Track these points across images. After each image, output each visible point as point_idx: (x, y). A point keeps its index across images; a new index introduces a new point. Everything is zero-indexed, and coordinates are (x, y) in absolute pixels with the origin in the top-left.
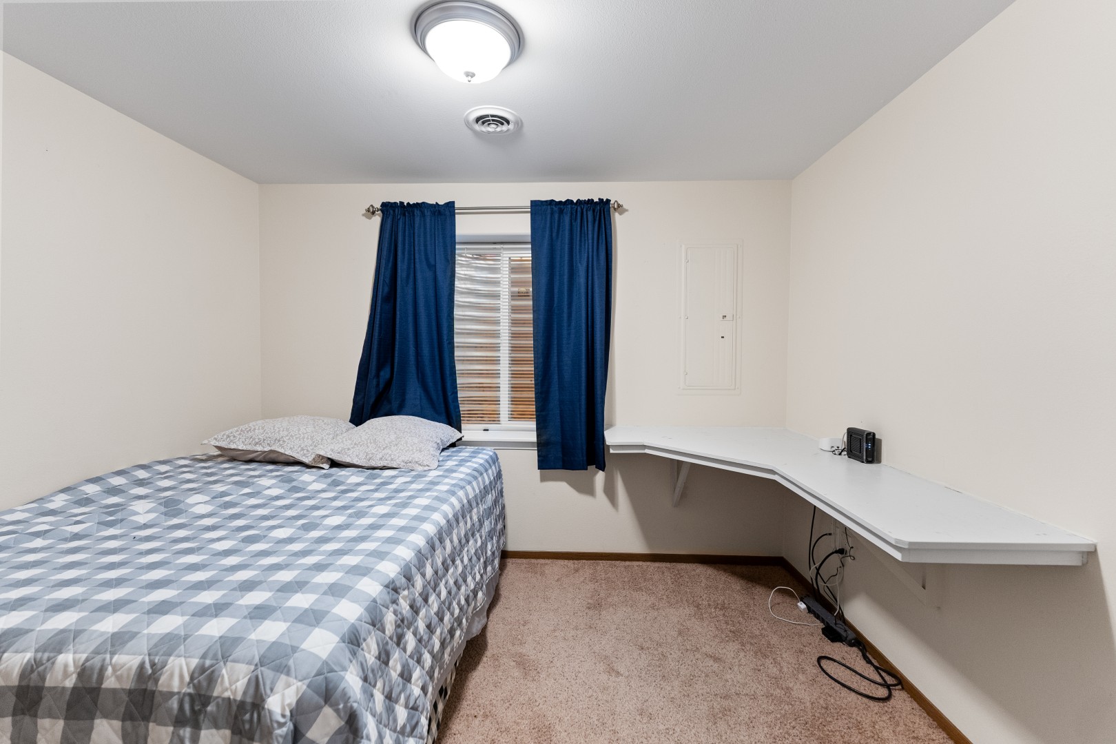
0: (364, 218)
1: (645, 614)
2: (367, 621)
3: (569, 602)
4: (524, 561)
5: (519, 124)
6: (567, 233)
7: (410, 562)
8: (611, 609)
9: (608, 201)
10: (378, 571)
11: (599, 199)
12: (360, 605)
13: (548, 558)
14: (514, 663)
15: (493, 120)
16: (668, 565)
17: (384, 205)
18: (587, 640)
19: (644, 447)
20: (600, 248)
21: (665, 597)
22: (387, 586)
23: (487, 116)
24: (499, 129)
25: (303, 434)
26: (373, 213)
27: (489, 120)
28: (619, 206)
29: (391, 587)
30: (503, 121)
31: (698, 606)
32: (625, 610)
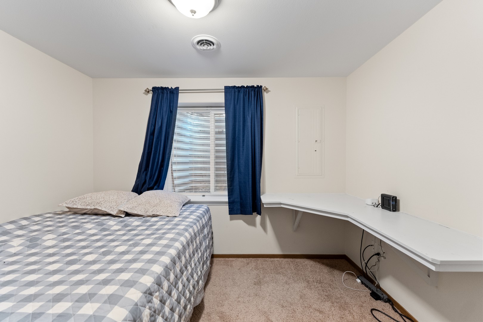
0: (144, 94)
1: (283, 287)
3: (245, 281)
5: (219, 46)
6: (242, 101)
7: (161, 274)
8: (266, 284)
9: (261, 86)
10: (141, 283)
11: (257, 85)
12: (126, 309)
13: (234, 257)
14: (218, 317)
15: (206, 43)
16: (291, 260)
17: (154, 88)
18: (255, 302)
19: (281, 204)
20: (258, 108)
21: (291, 277)
22: (145, 293)
23: (203, 40)
24: (209, 48)
25: (112, 200)
26: (148, 92)
27: (204, 43)
28: (266, 89)
29: (148, 292)
31: (308, 282)
32: (273, 285)
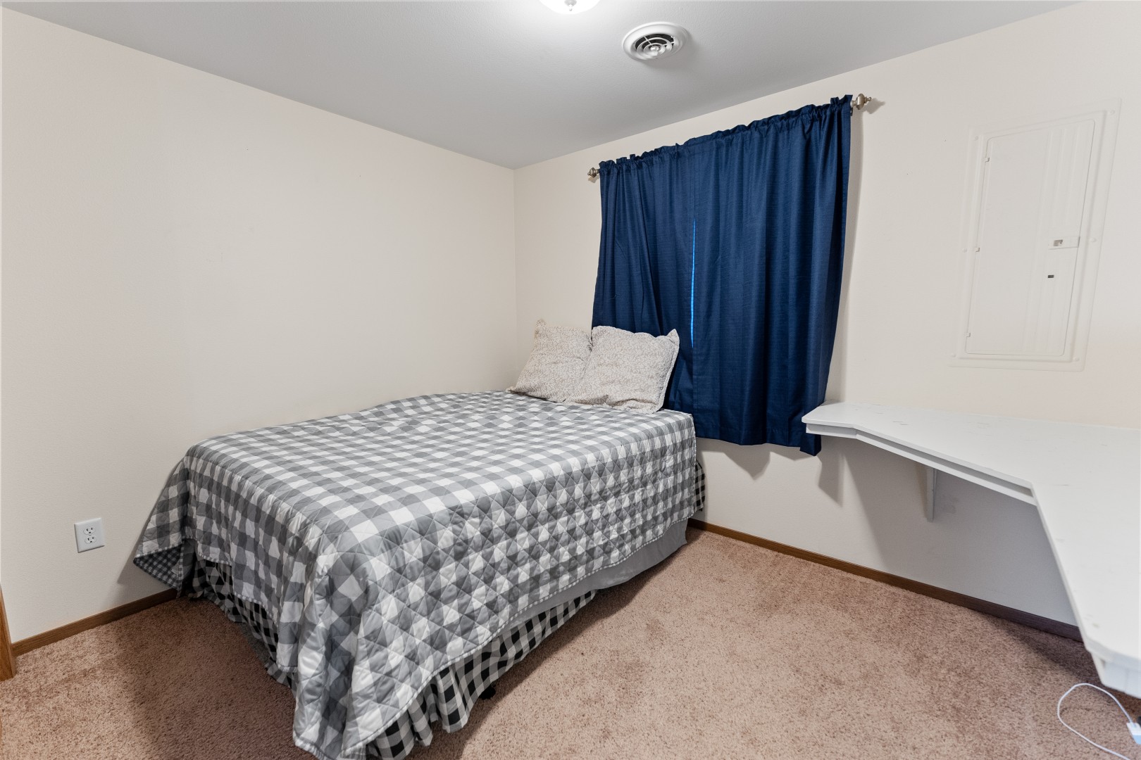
0: (590, 182)
1: (830, 638)
2: (414, 528)
3: (743, 592)
4: (722, 537)
5: (686, 37)
7: (493, 496)
8: (789, 616)
9: (848, 98)
11: (832, 99)
13: (750, 542)
14: (646, 626)
15: (652, 42)
17: (603, 164)
18: (736, 635)
19: (858, 432)
20: (829, 168)
21: (874, 629)
22: (453, 509)
23: (642, 39)
24: (662, 50)
26: (594, 175)
27: (647, 43)
28: (864, 100)
29: (457, 510)
30: (662, 39)
32: (806, 622)
